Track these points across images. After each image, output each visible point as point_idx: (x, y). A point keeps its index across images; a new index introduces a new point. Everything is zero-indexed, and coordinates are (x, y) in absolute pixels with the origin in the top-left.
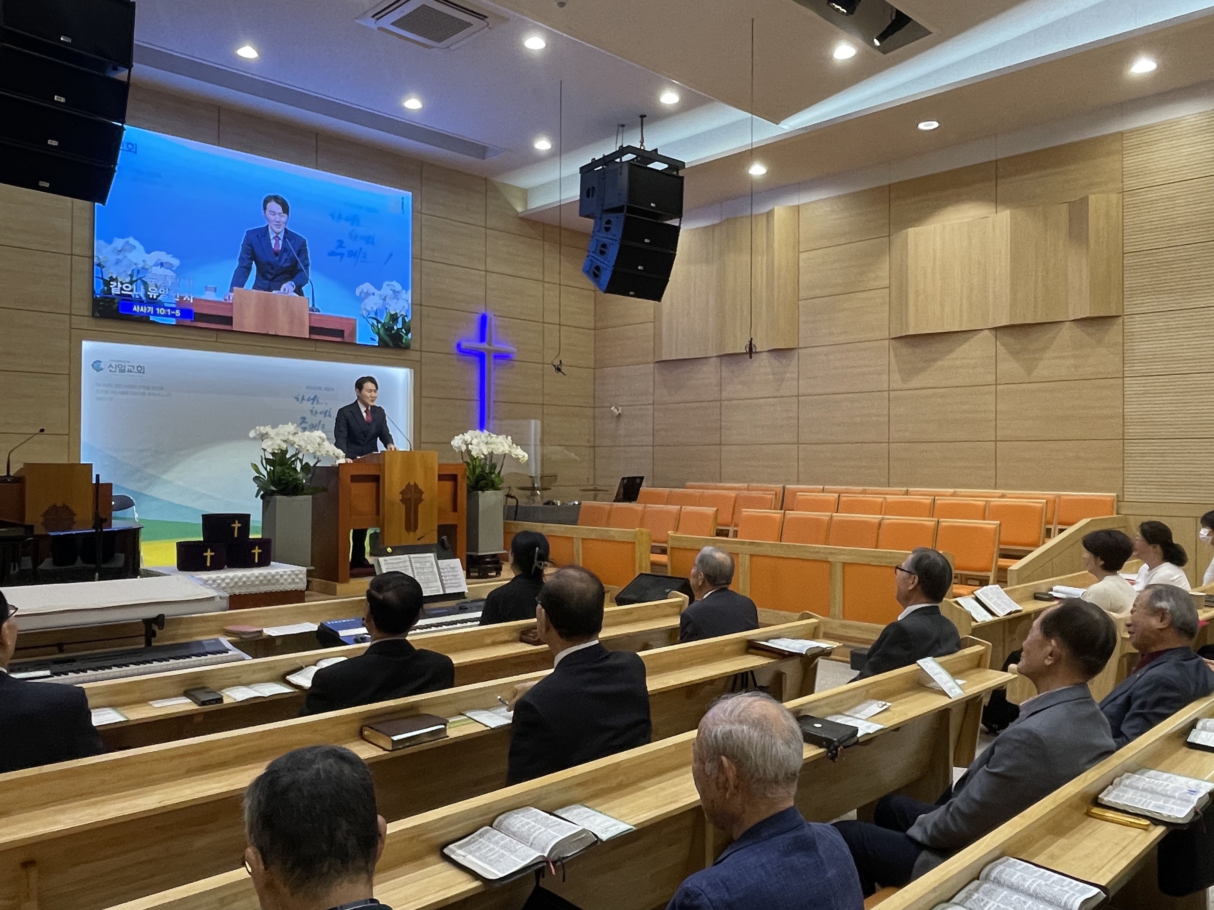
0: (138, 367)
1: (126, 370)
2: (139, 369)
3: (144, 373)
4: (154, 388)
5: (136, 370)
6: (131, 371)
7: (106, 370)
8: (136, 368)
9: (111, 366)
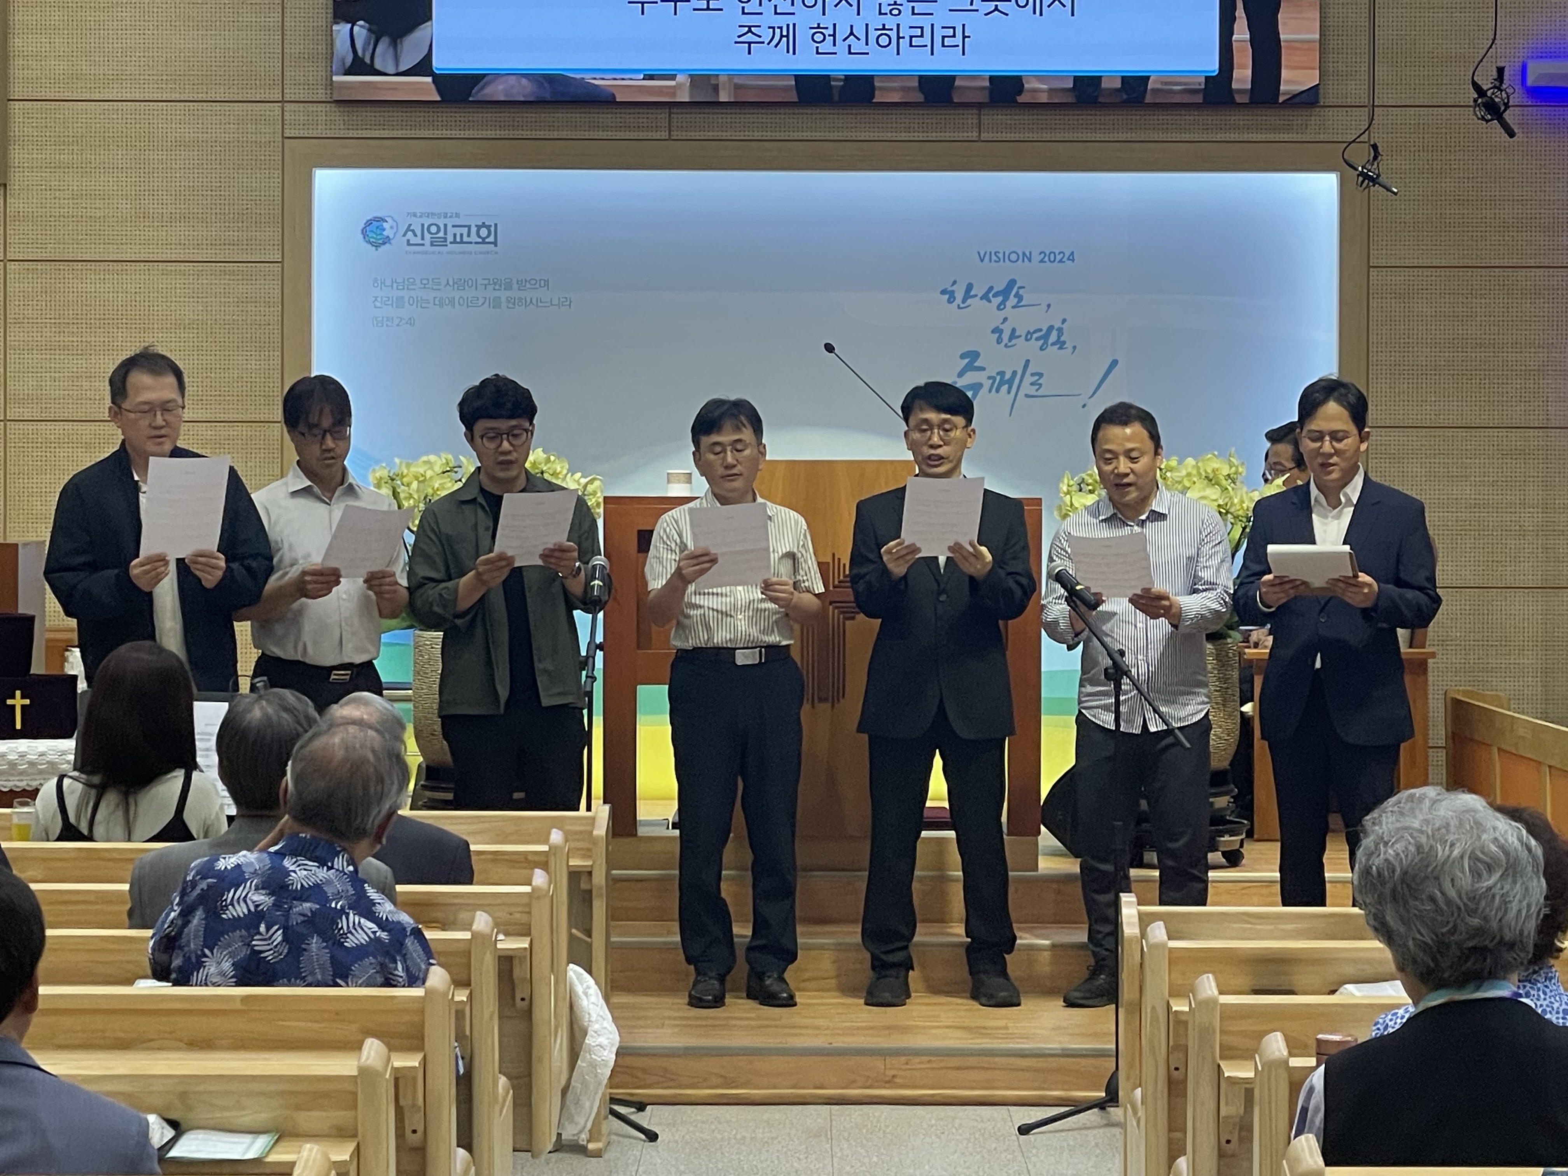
0: (479, 228)
1: (450, 238)
2: (484, 232)
3: (495, 243)
4: (522, 284)
5: (474, 238)
6: (462, 242)
7: (399, 241)
8: (474, 230)
9: (408, 230)
